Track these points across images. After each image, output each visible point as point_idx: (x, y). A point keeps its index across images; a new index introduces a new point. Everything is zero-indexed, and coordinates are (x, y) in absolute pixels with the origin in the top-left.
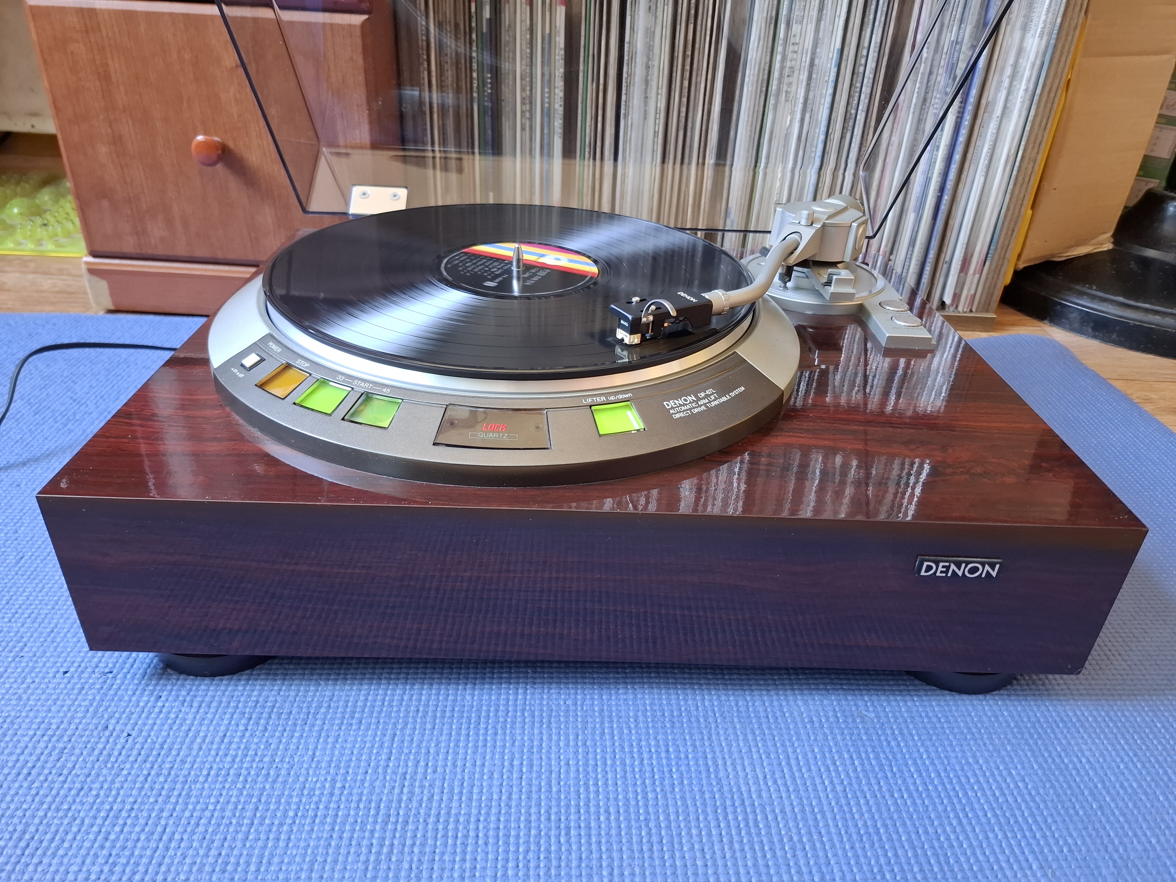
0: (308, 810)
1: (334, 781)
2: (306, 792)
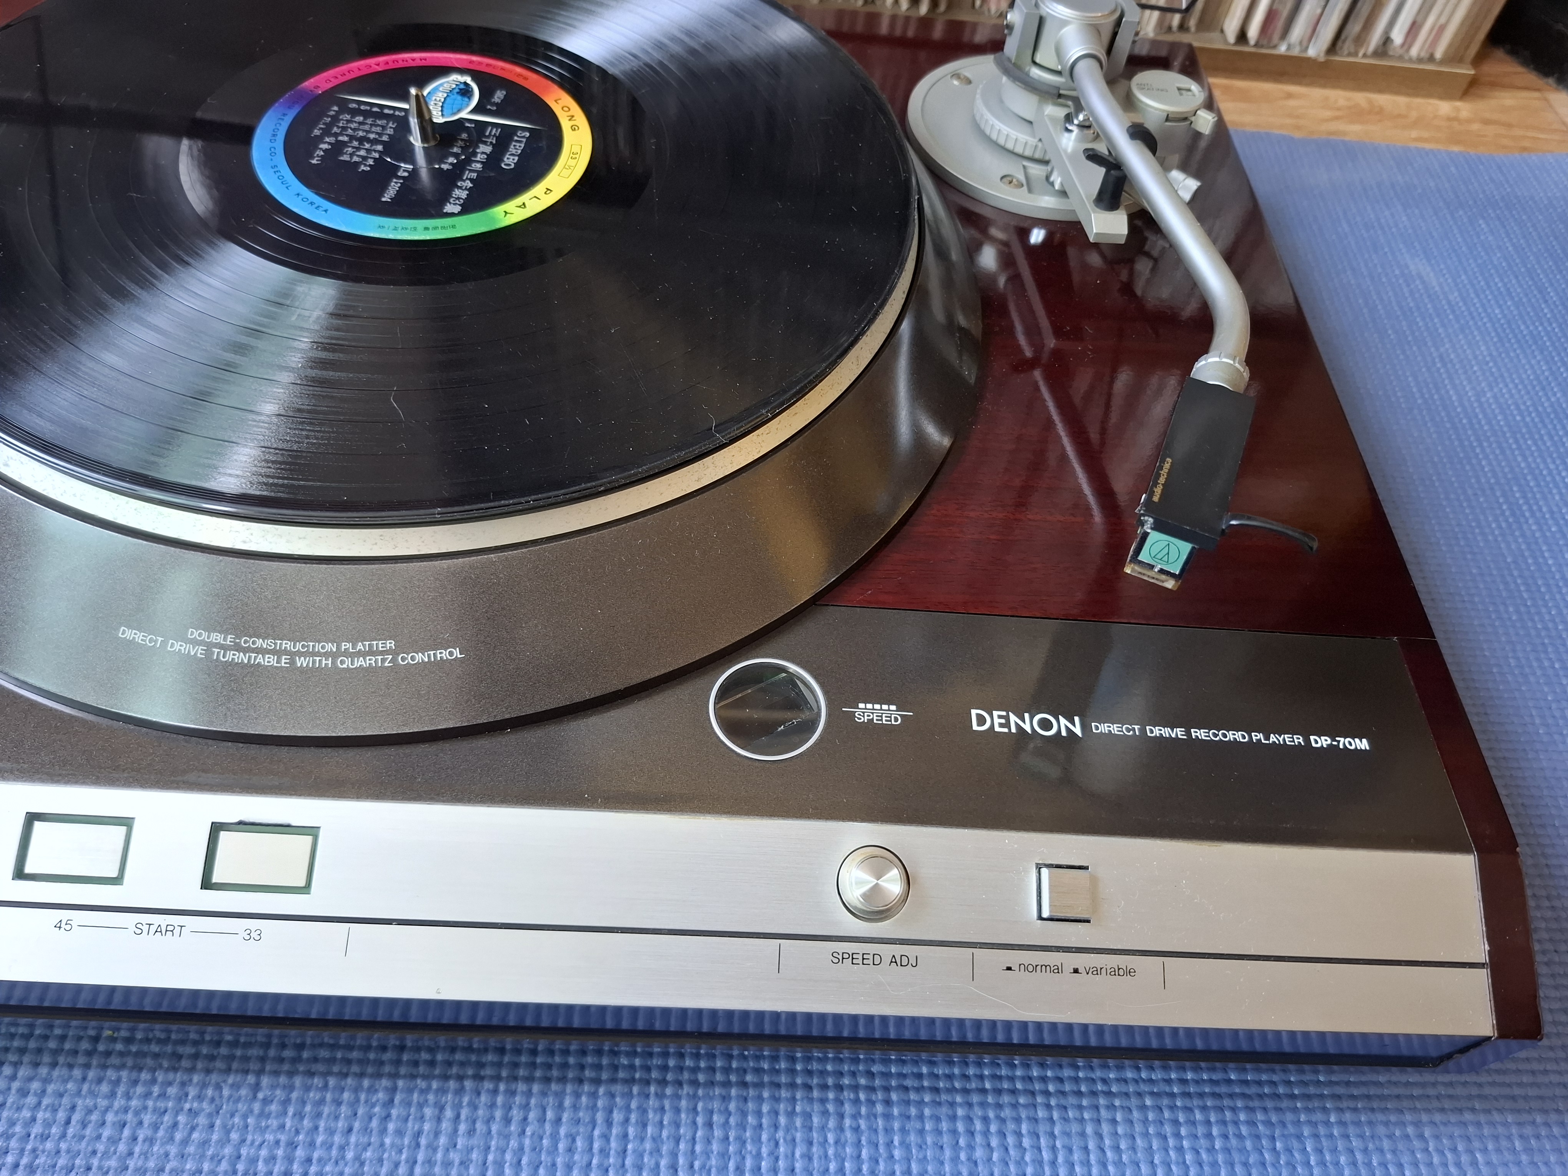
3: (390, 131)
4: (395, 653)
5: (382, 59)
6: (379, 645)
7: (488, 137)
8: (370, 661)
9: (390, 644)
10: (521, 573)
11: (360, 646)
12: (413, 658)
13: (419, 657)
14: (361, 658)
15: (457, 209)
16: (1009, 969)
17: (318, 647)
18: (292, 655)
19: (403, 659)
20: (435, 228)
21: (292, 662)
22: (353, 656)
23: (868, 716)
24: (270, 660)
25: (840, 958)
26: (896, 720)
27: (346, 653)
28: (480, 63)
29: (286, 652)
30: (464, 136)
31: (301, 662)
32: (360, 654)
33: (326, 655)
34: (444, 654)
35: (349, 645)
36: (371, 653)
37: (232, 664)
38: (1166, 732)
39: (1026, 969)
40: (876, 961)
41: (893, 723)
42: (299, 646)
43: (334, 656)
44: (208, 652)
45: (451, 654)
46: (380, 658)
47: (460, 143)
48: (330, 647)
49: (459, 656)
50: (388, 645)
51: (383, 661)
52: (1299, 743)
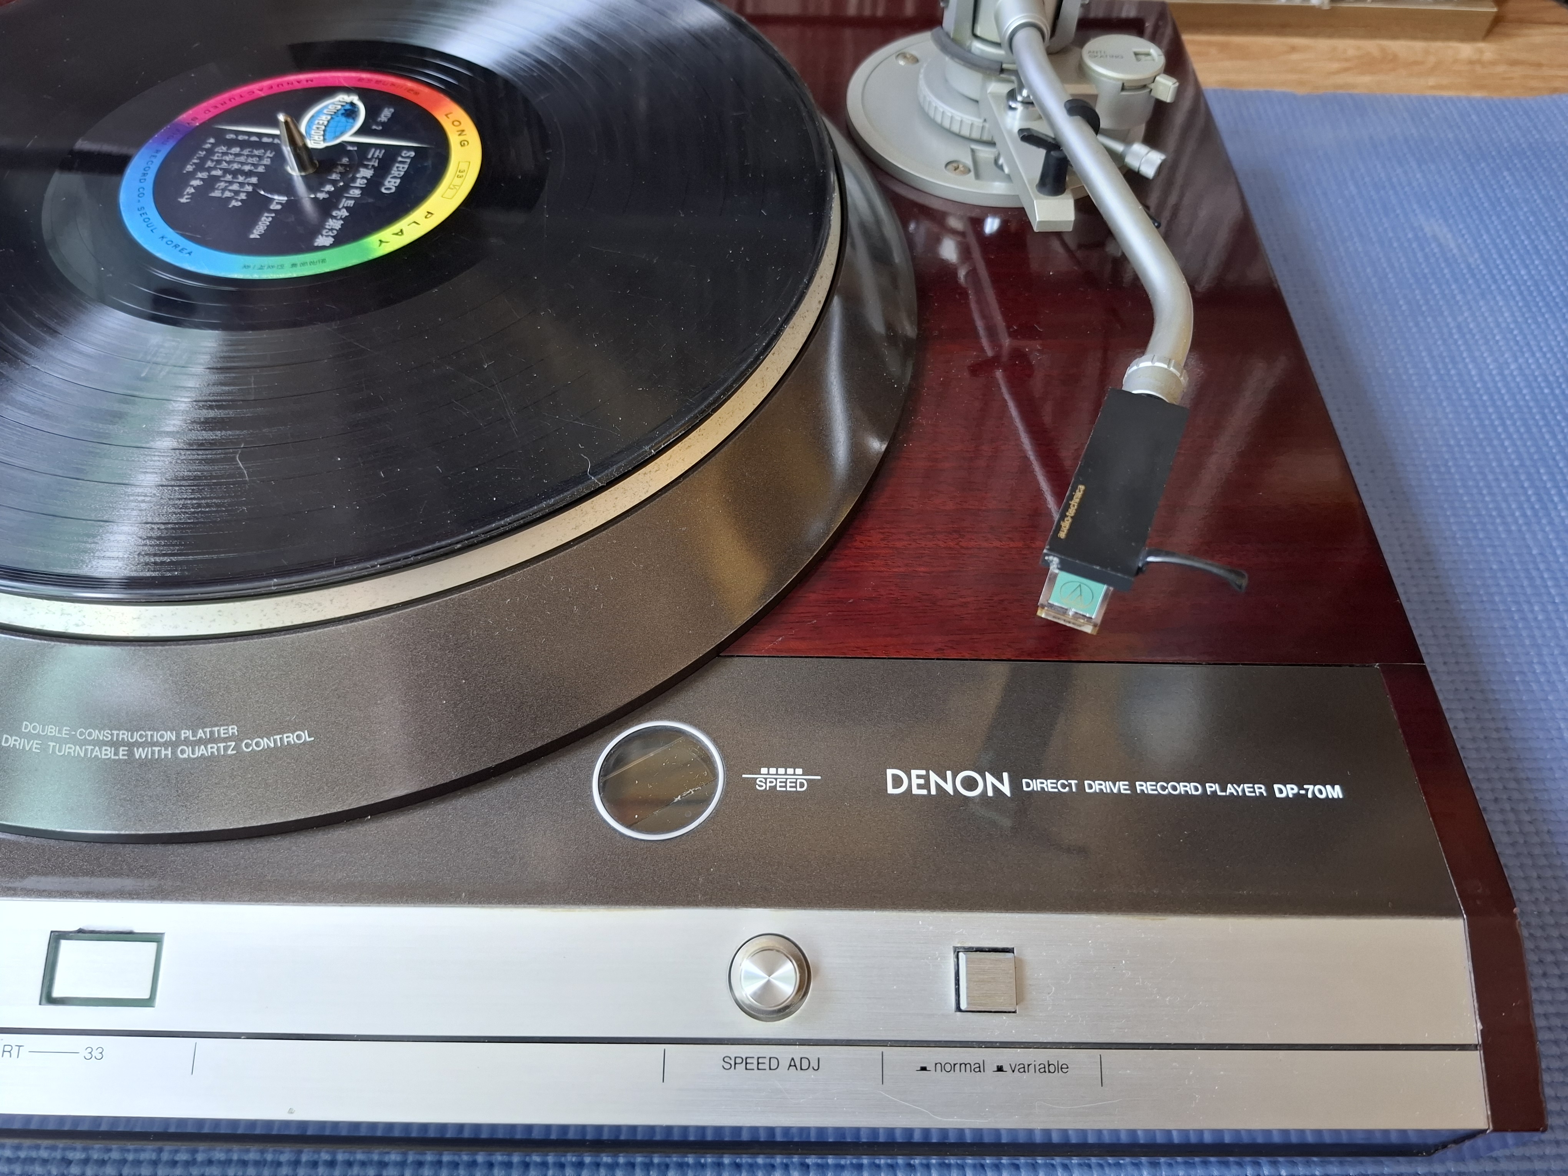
3: (267, 162)
4: (238, 739)
5: (266, 83)
6: (222, 731)
7: (370, 160)
8: (212, 749)
9: (233, 730)
10: (374, 644)
11: (200, 734)
12: (257, 744)
13: (265, 742)
14: (202, 747)
15: (329, 241)
16: (924, 1069)
17: (157, 737)
18: (131, 746)
19: (247, 746)
20: (303, 264)
21: (131, 754)
22: (194, 744)
23: (771, 782)
24: (107, 753)
25: (731, 1064)
26: (802, 785)
27: (186, 742)
28: (369, 80)
29: (123, 743)
30: (345, 160)
31: (139, 753)
32: (201, 742)
33: (166, 745)
34: (291, 738)
35: (189, 733)
36: (213, 740)
37: (67, 758)
38: (1107, 787)
39: (943, 1068)
40: (773, 1065)
41: (799, 789)
42: (136, 736)
43: (174, 745)
44: (44, 747)
45: (299, 737)
46: (222, 745)
47: (340, 169)
48: (170, 736)
49: (308, 739)
50: (231, 731)
51: (226, 748)
52: (1261, 793)
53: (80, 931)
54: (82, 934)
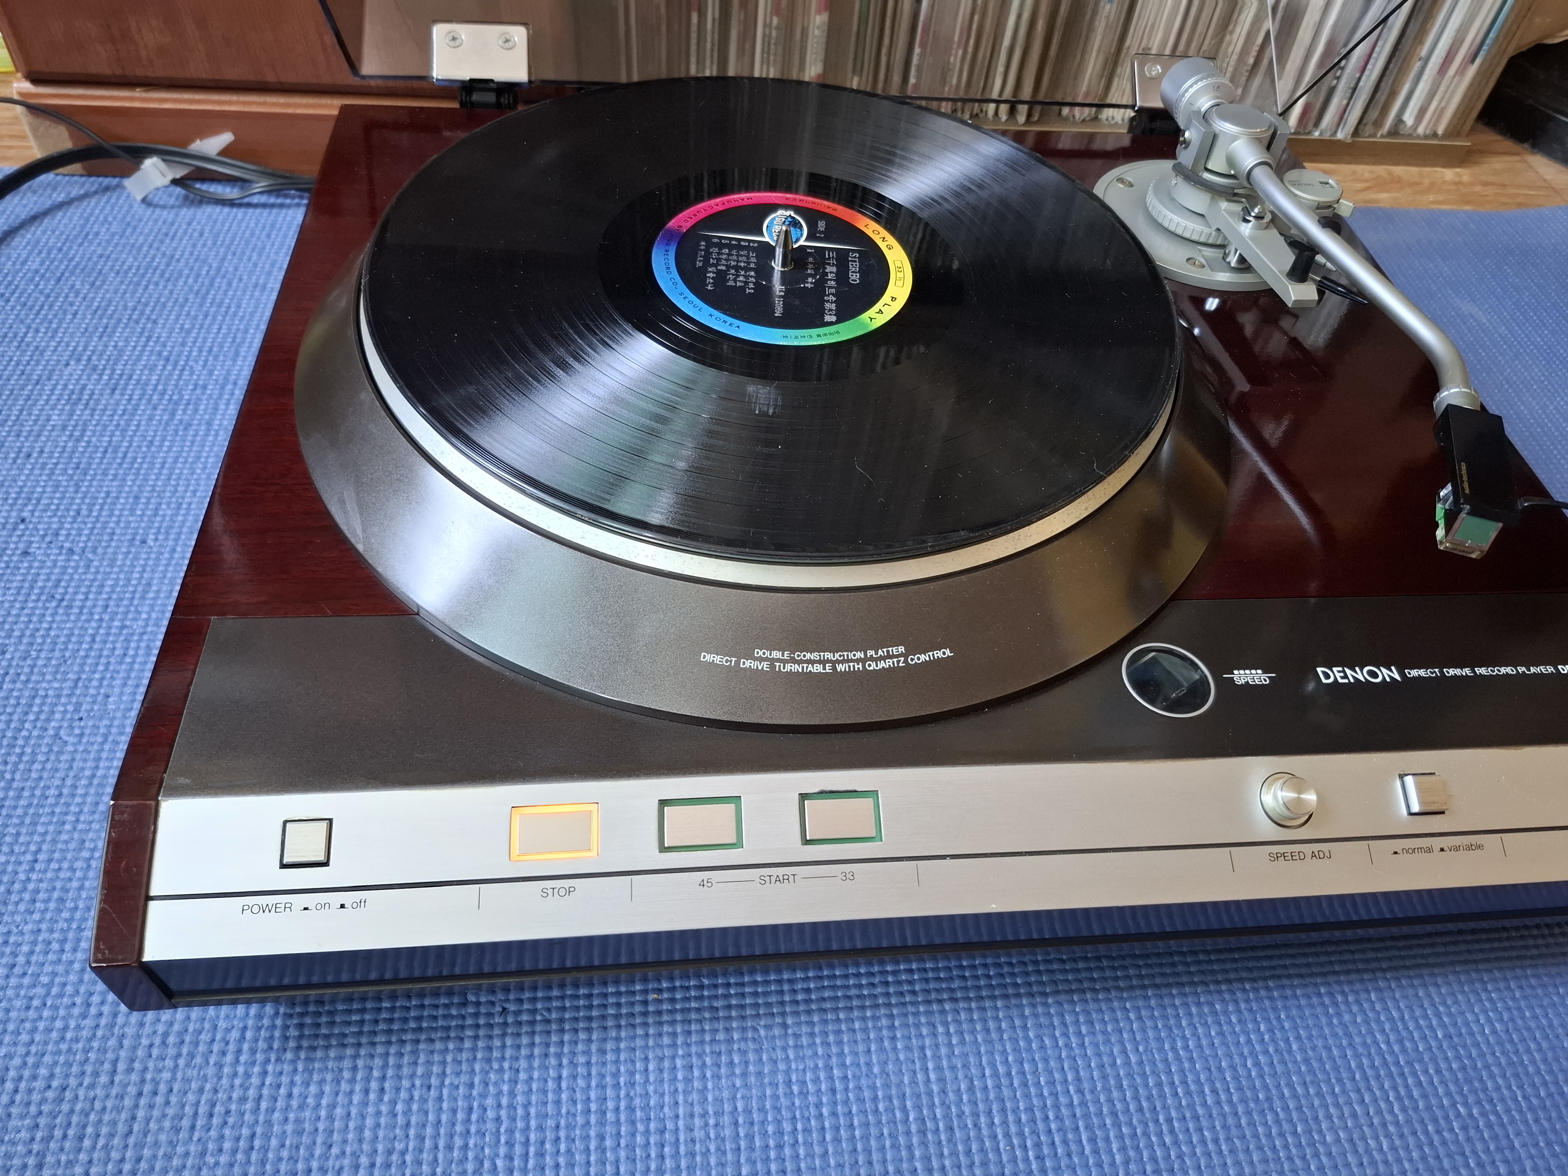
0: (809, 1120)
1: (829, 1068)
2: (795, 1089)
3: (753, 259)
4: (906, 656)
6: (894, 650)
7: (829, 259)
8: (889, 663)
9: (902, 649)
11: (880, 652)
12: (919, 659)
13: (923, 658)
14: (883, 662)
15: (834, 318)
16: (1396, 853)
17: (851, 656)
18: (834, 663)
19: (912, 660)
20: (824, 335)
21: (834, 668)
22: (876, 660)
23: (1244, 679)
24: (818, 668)
25: (1275, 856)
26: (1265, 680)
27: (872, 659)
28: (793, 199)
29: (828, 661)
30: (811, 260)
31: (840, 668)
32: (882, 658)
33: (858, 661)
34: (939, 654)
35: (873, 652)
36: (889, 656)
37: (790, 673)
38: (1458, 672)
39: (1407, 852)
40: (1302, 857)
41: (1263, 683)
42: (837, 656)
43: (863, 661)
44: (772, 666)
45: (944, 653)
46: (895, 660)
47: (810, 266)
48: (860, 655)
49: (950, 655)
50: (900, 650)
51: (898, 662)
52: (1552, 672)
53: (822, 792)
54: (824, 794)
